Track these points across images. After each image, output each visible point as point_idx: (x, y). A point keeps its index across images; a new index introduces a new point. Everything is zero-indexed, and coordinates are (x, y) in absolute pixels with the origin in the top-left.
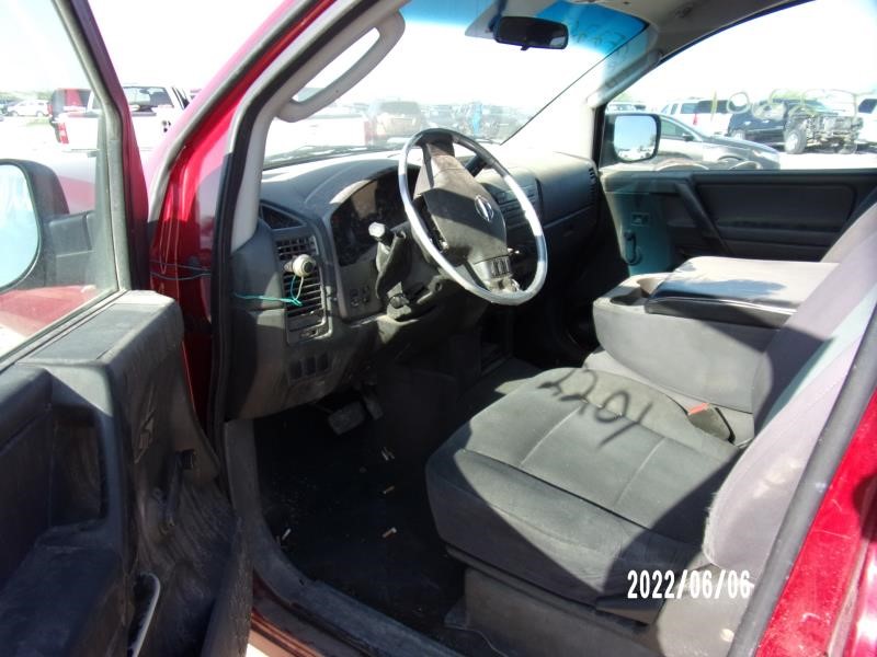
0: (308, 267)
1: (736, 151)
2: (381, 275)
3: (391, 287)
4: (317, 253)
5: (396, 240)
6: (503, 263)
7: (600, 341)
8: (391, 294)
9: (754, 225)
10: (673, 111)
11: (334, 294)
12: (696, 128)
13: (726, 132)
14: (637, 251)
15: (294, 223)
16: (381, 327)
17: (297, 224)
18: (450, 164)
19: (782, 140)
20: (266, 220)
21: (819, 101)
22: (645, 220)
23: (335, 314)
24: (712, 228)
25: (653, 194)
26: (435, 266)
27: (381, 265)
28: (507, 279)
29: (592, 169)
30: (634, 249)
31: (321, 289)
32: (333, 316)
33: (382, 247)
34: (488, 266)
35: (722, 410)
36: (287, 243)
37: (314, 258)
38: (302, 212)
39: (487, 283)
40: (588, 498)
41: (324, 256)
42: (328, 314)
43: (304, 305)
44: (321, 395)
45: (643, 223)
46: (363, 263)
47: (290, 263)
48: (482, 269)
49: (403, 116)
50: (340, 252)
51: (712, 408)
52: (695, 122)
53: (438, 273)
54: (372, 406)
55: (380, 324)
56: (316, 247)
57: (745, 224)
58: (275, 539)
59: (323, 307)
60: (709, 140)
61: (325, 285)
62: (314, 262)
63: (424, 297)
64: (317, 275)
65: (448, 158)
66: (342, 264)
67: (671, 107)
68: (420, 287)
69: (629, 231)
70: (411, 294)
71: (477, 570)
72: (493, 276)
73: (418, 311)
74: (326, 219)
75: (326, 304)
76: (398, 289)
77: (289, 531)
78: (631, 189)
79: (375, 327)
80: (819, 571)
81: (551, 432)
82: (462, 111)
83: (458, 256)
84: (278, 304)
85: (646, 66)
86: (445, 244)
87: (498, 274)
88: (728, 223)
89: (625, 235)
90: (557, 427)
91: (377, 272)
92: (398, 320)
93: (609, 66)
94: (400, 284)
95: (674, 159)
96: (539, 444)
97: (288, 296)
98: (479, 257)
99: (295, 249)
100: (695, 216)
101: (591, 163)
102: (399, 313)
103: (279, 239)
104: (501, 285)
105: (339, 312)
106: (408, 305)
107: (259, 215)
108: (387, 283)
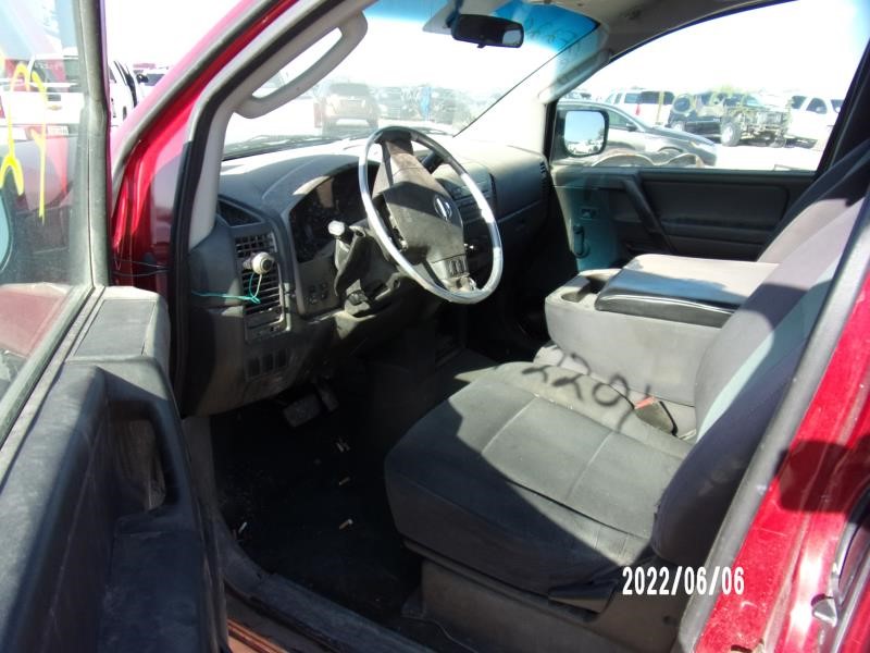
0: (267, 264)
1: (676, 143)
2: (340, 273)
3: (350, 284)
4: (276, 250)
5: (355, 238)
6: (460, 262)
7: (551, 335)
8: (349, 291)
9: (696, 222)
10: (617, 101)
11: (292, 291)
12: (639, 118)
13: (666, 123)
14: (585, 245)
15: (252, 220)
16: (339, 323)
17: (255, 220)
18: (409, 163)
19: (719, 133)
20: (222, 215)
21: (753, 95)
22: (593, 214)
23: (293, 311)
24: (656, 223)
25: (601, 189)
26: (393, 264)
27: (340, 262)
28: (464, 277)
29: (543, 164)
30: (583, 241)
31: (280, 287)
32: (291, 313)
33: (341, 245)
34: (447, 264)
35: (667, 405)
36: (245, 240)
37: (272, 255)
38: (260, 208)
39: (445, 282)
40: (542, 492)
41: (282, 253)
42: (286, 310)
43: (262, 302)
44: (279, 389)
45: (592, 217)
46: (320, 259)
47: (248, 260)
48: (440, 268)
49: (353, 98)
50: (298, 247)
51: (657, 402)
52: (638, 112)
53: (397, 271)
54: (327, 398)
55: (337, 320)
56: (274, 243)
57: (688, 221)
58: (232, 532)
59: (282, 303)
60: (652, 131)
61: (283, 282)
62: (272, 259)
63: (383, 294)
64: (275, 271)
65: (407, 156)
66: (300, 260)
67: (614, 98)
68: (379, 284)
69: (578, 225)
70: (370, 290)
71: (434, 562)
72: (451, 275)
73: (376, 307)
74: (285, 216)
75: (284, 300)
76: (356, 286)
77: (245, 524)
78: (580, 184)
79: (333, 322)
80: (757, 565)
81: (506, 426)
82: (412, 93)
83: (417, 255)
84: (236, 301)
85: (597, 65)
86: (404, 243)
87: (456, 273)
88: (672, 220)
89: (574, 228)
90: (511, 422)
91: (336, 270)
92: (356, 315)
93: (561, 63)
94: (358, 281)
95: (618, 150)
96: (494, 438)
97: (246, 293)
98: (438, 256)
99: (254, 246)
100: (640, 210)
101: (542, 158)
102: (356, 309)
103: (236, 236)
104: (459, 284)
105: (297, 308)
106: (367, 302)
107: (217, 212)
108: (346, 280)
